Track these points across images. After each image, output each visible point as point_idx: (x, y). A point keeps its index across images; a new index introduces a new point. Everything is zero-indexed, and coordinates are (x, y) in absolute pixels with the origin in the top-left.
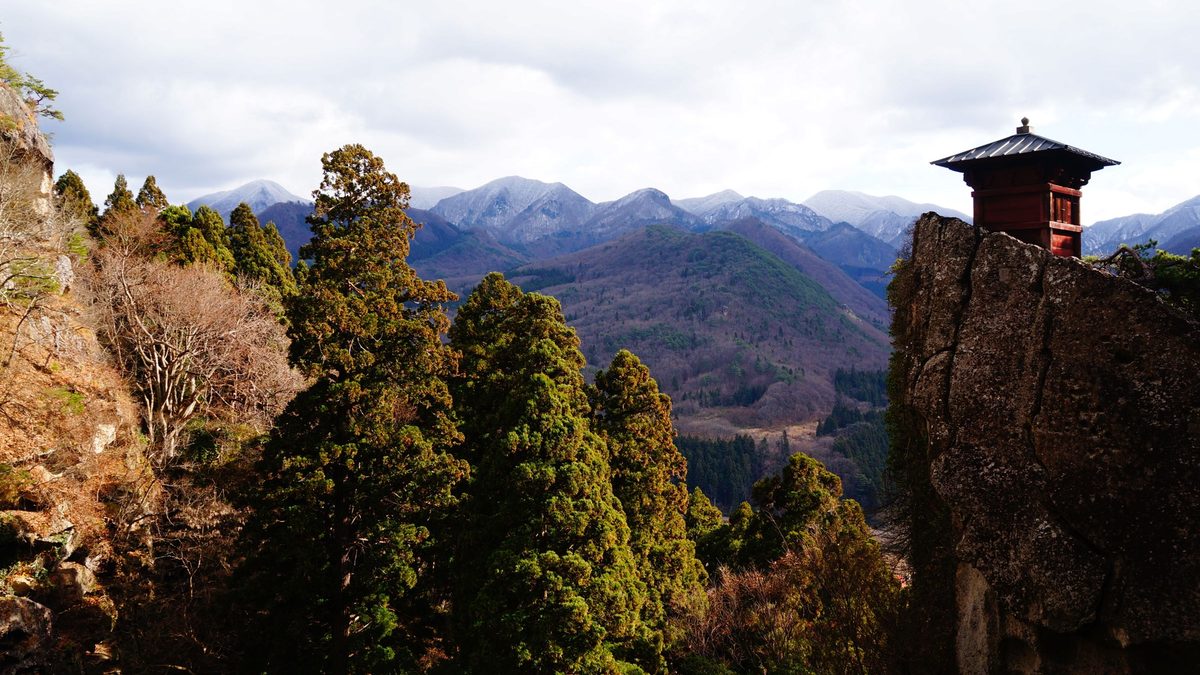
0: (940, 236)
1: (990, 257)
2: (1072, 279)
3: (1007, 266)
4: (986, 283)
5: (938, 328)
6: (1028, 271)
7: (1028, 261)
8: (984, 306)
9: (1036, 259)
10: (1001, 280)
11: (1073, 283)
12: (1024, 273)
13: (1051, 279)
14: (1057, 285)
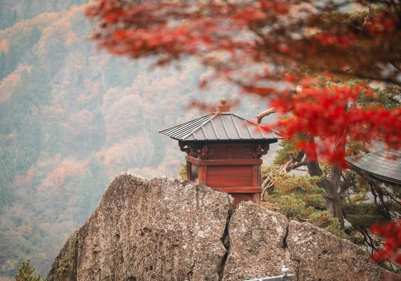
0: (197, 202)
1: (246, 221)
2: (314, 240)
3: (259, 228)
4: (244, 240)
5: (202, 276)
6: (274, 232)
7: (274, 225)
8: (244, 259)
9: (281, 224)
10: (253, 238)
11: (315, 243)
12: (272, 233)
13: (296, 239)
14: (302, 245)
